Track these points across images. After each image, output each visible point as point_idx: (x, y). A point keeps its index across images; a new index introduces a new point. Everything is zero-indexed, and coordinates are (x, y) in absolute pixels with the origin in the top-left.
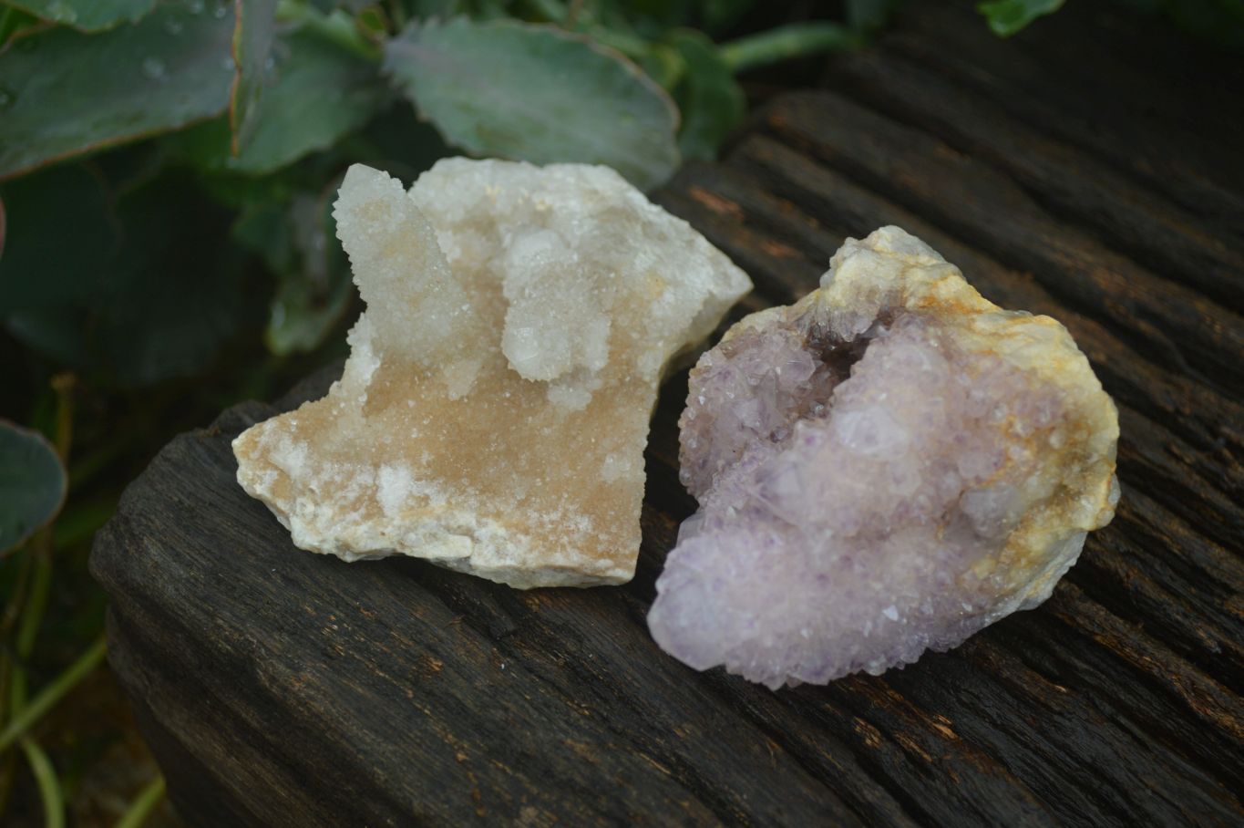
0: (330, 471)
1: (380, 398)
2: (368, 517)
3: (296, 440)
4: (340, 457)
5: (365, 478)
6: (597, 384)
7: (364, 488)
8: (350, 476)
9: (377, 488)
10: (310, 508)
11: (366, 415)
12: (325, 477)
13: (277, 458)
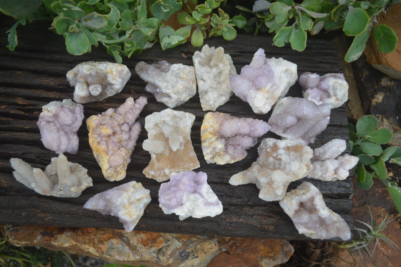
0: (158, 172)
1: (158, 159)
2: (166, 177)
3: (151, 170)
4: (158, 170)
5: (163, 172)
6: (184, 144)
7: (163, 173)
8: (161, 172)
9: (165, 173)
10: (158, 178)
11: (158, 162)
12: (158, 174)
13: (150, 174)
